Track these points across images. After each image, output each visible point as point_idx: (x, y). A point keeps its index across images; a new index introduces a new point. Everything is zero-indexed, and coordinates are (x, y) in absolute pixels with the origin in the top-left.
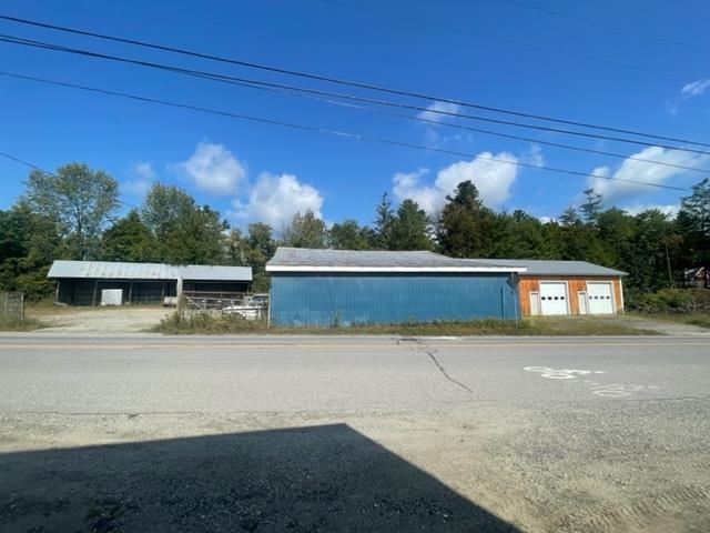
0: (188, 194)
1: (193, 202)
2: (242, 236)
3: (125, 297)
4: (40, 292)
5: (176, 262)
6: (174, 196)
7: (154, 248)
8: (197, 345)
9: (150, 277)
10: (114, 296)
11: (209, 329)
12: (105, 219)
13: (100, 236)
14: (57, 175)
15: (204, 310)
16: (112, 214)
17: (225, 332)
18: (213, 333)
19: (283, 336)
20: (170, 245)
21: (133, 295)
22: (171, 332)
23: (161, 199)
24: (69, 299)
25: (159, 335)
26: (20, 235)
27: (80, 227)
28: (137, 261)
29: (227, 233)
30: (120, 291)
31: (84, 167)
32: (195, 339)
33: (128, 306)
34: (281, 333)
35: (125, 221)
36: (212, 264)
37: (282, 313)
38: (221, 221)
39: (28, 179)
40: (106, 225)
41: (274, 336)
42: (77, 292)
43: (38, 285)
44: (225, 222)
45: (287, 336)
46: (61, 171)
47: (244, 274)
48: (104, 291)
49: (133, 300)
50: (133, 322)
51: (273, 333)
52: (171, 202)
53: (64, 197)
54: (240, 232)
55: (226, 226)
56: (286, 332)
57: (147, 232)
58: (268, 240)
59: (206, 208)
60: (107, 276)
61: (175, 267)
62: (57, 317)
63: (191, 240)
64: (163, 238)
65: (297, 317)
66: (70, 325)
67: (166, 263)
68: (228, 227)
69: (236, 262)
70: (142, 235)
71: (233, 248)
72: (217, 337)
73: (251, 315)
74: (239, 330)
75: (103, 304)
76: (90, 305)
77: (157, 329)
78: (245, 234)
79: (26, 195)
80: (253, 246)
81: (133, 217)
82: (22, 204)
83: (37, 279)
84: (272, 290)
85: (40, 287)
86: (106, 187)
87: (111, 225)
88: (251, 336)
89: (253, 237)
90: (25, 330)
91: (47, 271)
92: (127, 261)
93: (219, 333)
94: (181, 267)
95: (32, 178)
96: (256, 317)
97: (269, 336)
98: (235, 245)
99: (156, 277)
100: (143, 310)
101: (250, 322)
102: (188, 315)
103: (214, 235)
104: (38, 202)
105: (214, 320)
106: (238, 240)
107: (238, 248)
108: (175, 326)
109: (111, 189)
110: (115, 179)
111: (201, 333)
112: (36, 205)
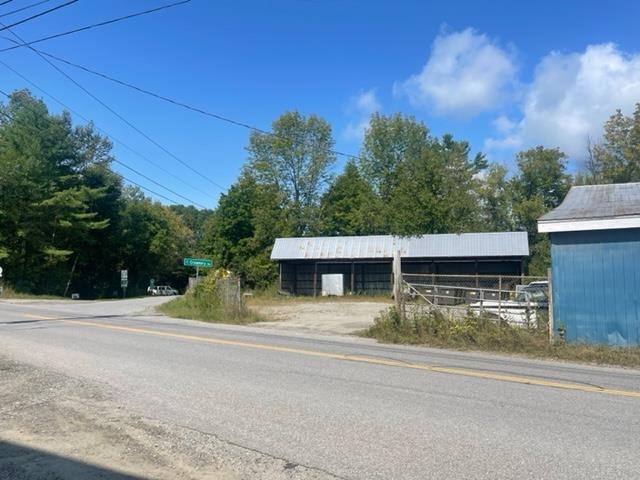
0: (418, 123)
1: (425, 133)
2: (508, 178)
3: (347, 285)
4: (266, 278)
5: (407, 231)
6: (400, 129)
7: (377, 212)
8: (419, 363)
9: (374, 256)
10: (334, 282)
11: (444, 338)
12: (322, 180)
13: (318, 203)
14: (272, 132)
15: (435, 306)
16: (328, 172)
17: (468, 346)
18: (449, 346)
19: (584, 366)
20: (398, 206)
21: (356, 282)
22: (387, 339)
23: (381, 138)
24: (291, 287)
25: (372, 342)
26: (249, 211)
27: (298, 194)
28: (358, 233)
29: (482, 175)
30: (341, 276)
31: (297, 115)
32: (420, 353)
33: (350, 298)
34: (578, 358)
35: (342, 179)
36: (458, 231)
37: (578, 317)
38: (471, 158)
39: (248, 144)
40: (323, 188)
41: (563, 364)
42: (299, 278)
43: (264, 269)
44: (479, 157)
45: (593, 367)
46: (276, 126)
47: (515, 244)
48: (324, 276)
49: (356, 290)
50: (350, 319)
51: (560, 357)
52: (395, 141)
53: (281, 158)
54: (503, 171)
55: (480, 164)
56: (589, 358)
57: (367, 190)
58: (557, 177)
59: (447, 139)
60: (325, 257)
61: (405, 239)
62: (276, 309)
63: (424, 195)
64: (387, 196)
65: (615, 327)
66: (284, 320)
67: (394, 234)
68: (484, 166)
69: (498, 224)
70: (361, 196)
71: (492, 201)
72: (456, 352)
73: (516, 317)
74: (494, 344)
75: (324, 293)
76: (312, 295)
77: (372, 333)
78: (513, 173)
79: (248, 163)
80: (530, 191)
81: (351, 170)
82: (246, 174)
83: (263, 263)
84: (554, 272)
85: (266, 272)
86: (320, 136)
87: (328, 186)
88: (515, 358)
89: (528, 176)
90: (242, 322)
91: (270, 252)
92: (347, 235)
93: (458, 346)
94: (414, 239)
95: (252, 141)
96: (527, 322)
97: (550, 362)
98: (496, 195)
99: (381, 256)
100: (367, 303)
101: (513, 332)
102: (411, 312)
103: (459, 181)
104: (259, 170)
105: (451, 324)
106: (500, 184)
107: (502, 199)
108: (392, 330)
109: (324, 136)
110: (327, 123)
111: (432, 344)
112: (258, 174)
